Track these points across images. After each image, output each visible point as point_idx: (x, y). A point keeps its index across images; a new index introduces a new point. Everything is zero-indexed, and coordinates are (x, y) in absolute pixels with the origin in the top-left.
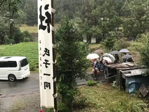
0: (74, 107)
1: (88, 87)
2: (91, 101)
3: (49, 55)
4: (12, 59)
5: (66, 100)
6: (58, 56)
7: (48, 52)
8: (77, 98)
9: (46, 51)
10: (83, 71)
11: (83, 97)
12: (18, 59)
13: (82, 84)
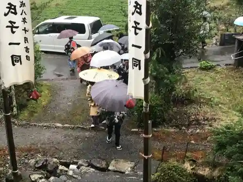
0: (174, 101)
1: (199, 72)
2: (203, 95)
3: (140, 13)
4: (78, 20)
5: (161, 90)
6: (154, 16)
7: (140, 9)
8: (180, 89)
9: (136, 7)
10: (195, 45)
11: (190, 88)
12: (87, 21)
13: (189, 67)
